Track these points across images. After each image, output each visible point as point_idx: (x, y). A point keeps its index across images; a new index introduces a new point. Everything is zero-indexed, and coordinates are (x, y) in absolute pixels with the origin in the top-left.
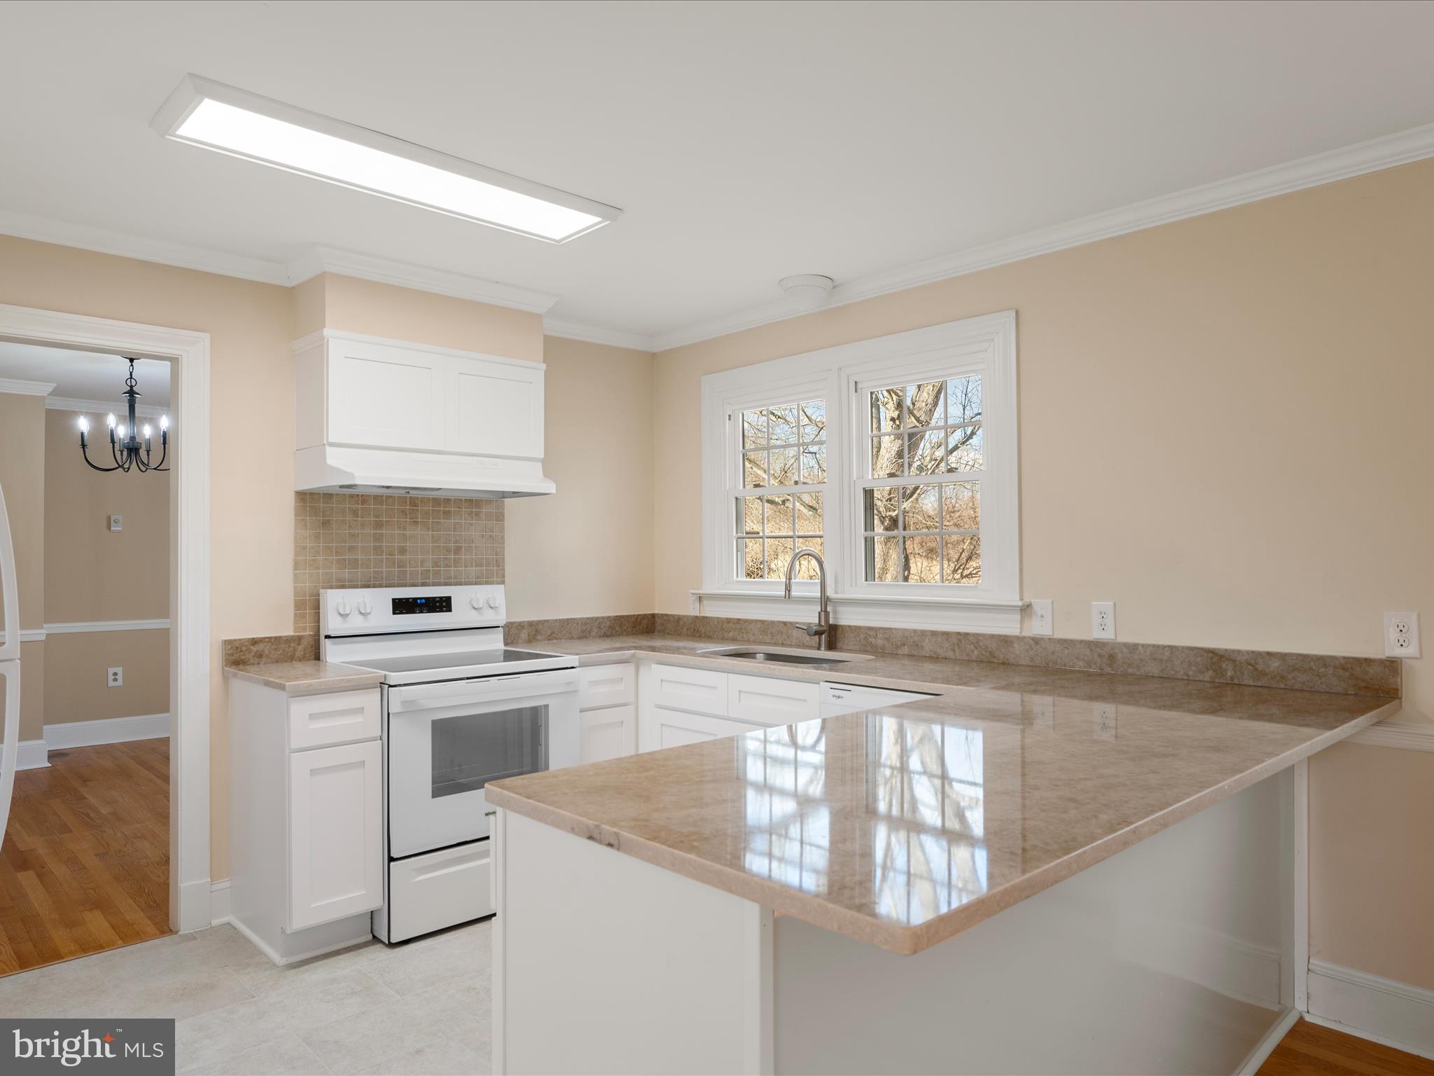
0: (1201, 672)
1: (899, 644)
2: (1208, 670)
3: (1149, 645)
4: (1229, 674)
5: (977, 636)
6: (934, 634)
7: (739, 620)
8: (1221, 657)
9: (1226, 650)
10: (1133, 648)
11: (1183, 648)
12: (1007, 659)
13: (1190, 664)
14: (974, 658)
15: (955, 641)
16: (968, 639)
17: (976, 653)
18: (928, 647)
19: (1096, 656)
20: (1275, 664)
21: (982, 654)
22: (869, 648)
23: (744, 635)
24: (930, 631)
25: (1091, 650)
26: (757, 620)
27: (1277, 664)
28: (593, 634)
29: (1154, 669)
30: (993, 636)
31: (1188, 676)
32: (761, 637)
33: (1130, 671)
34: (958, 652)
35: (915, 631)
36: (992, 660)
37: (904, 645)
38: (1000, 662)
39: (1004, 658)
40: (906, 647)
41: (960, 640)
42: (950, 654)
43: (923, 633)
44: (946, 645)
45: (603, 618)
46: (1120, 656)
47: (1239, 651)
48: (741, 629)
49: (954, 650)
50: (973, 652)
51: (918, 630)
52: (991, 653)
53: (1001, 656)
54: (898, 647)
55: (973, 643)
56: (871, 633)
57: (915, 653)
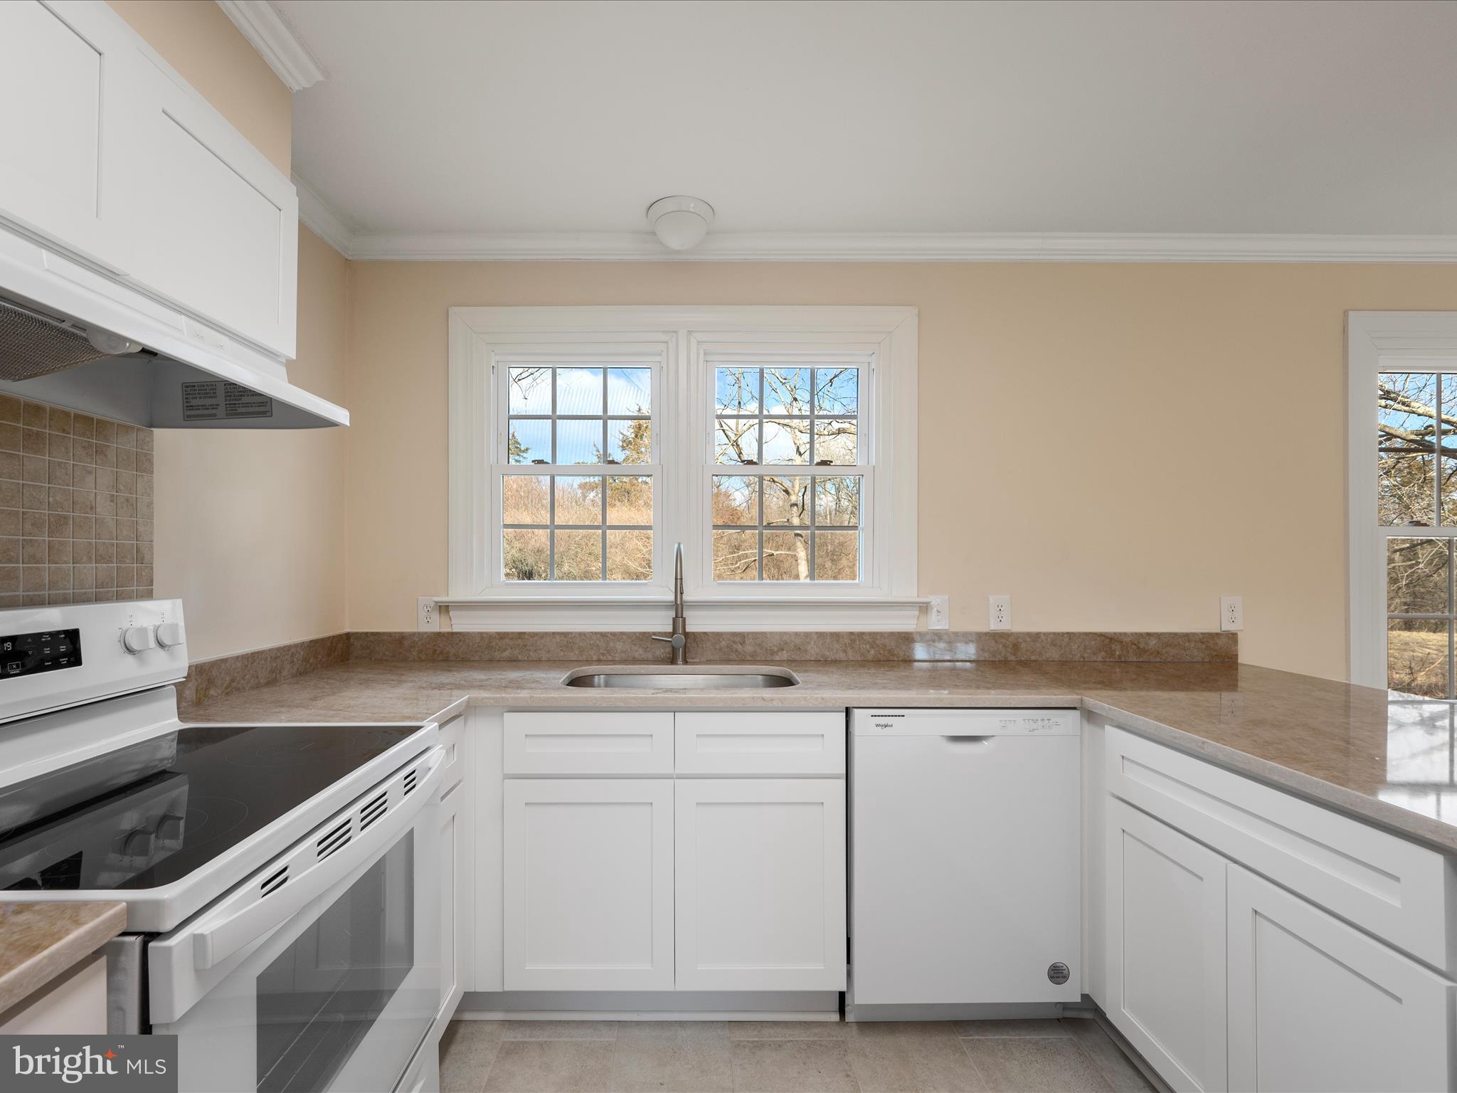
0: (1094, 654)
1: (776, 649)
2: (1101, 651)
3: (1050, 633)
4: (1117, 653)
5: (874, 635)
6: (821, 635)
7: (521, 635)
8: (1111, 639)
9: (1115, 633)
10: (1036, 637)
11: (1080, 634)
12: (908, 656)
13: (1085, 648)
14: (870, 658)
15: (847, 641)
16: (863, 638)
17: (872, 652)
18: (813, 651)
19: (1001, 646)
20: (1153, 642)
21: (880, 654)
22: (733, 656)
23: (531, 654)
24: (817, 633)
25: (996, 641)
26: (553, 633)
27: (1154, 642)
28: (285, 673)
29: (1054, 654)
30: (892, 634)
31: (1084, 658)
32: (562, 653)
33: (1033, 658)
34: (850, 653)
35: (797, 634)
36: (891, 658)
37: (783, 650)
38: (900, 659)
39: (905, 655)
40: (784, 652)
41: (853, 641)
42: (842, 656)
43: (807, 635)
44: (836, 646)
45: (296, 646)
46: (1023, 645)
47: (1125, 634)
48: (525, 646)
49: (845, 651)
50: (869, 652)
51: (800, 633)
52: (889, 651)
53: (902, 654)
54: (773, 653)
55: (869, 643)
56: (737, 639)
57: (797, 658)
